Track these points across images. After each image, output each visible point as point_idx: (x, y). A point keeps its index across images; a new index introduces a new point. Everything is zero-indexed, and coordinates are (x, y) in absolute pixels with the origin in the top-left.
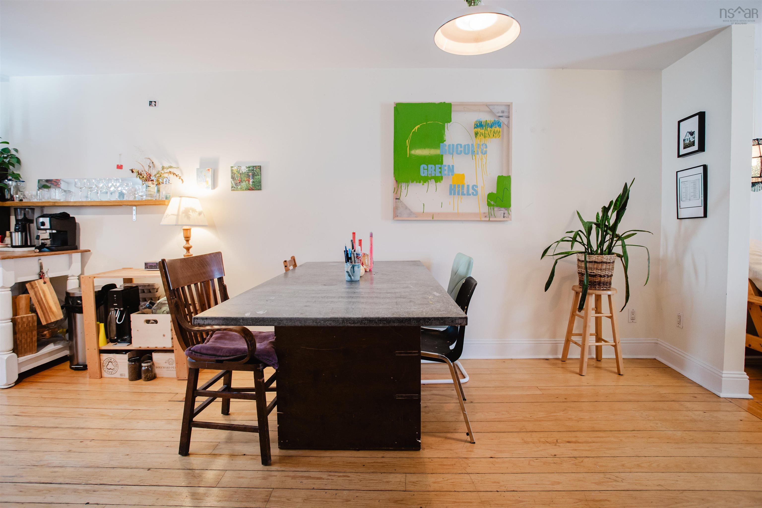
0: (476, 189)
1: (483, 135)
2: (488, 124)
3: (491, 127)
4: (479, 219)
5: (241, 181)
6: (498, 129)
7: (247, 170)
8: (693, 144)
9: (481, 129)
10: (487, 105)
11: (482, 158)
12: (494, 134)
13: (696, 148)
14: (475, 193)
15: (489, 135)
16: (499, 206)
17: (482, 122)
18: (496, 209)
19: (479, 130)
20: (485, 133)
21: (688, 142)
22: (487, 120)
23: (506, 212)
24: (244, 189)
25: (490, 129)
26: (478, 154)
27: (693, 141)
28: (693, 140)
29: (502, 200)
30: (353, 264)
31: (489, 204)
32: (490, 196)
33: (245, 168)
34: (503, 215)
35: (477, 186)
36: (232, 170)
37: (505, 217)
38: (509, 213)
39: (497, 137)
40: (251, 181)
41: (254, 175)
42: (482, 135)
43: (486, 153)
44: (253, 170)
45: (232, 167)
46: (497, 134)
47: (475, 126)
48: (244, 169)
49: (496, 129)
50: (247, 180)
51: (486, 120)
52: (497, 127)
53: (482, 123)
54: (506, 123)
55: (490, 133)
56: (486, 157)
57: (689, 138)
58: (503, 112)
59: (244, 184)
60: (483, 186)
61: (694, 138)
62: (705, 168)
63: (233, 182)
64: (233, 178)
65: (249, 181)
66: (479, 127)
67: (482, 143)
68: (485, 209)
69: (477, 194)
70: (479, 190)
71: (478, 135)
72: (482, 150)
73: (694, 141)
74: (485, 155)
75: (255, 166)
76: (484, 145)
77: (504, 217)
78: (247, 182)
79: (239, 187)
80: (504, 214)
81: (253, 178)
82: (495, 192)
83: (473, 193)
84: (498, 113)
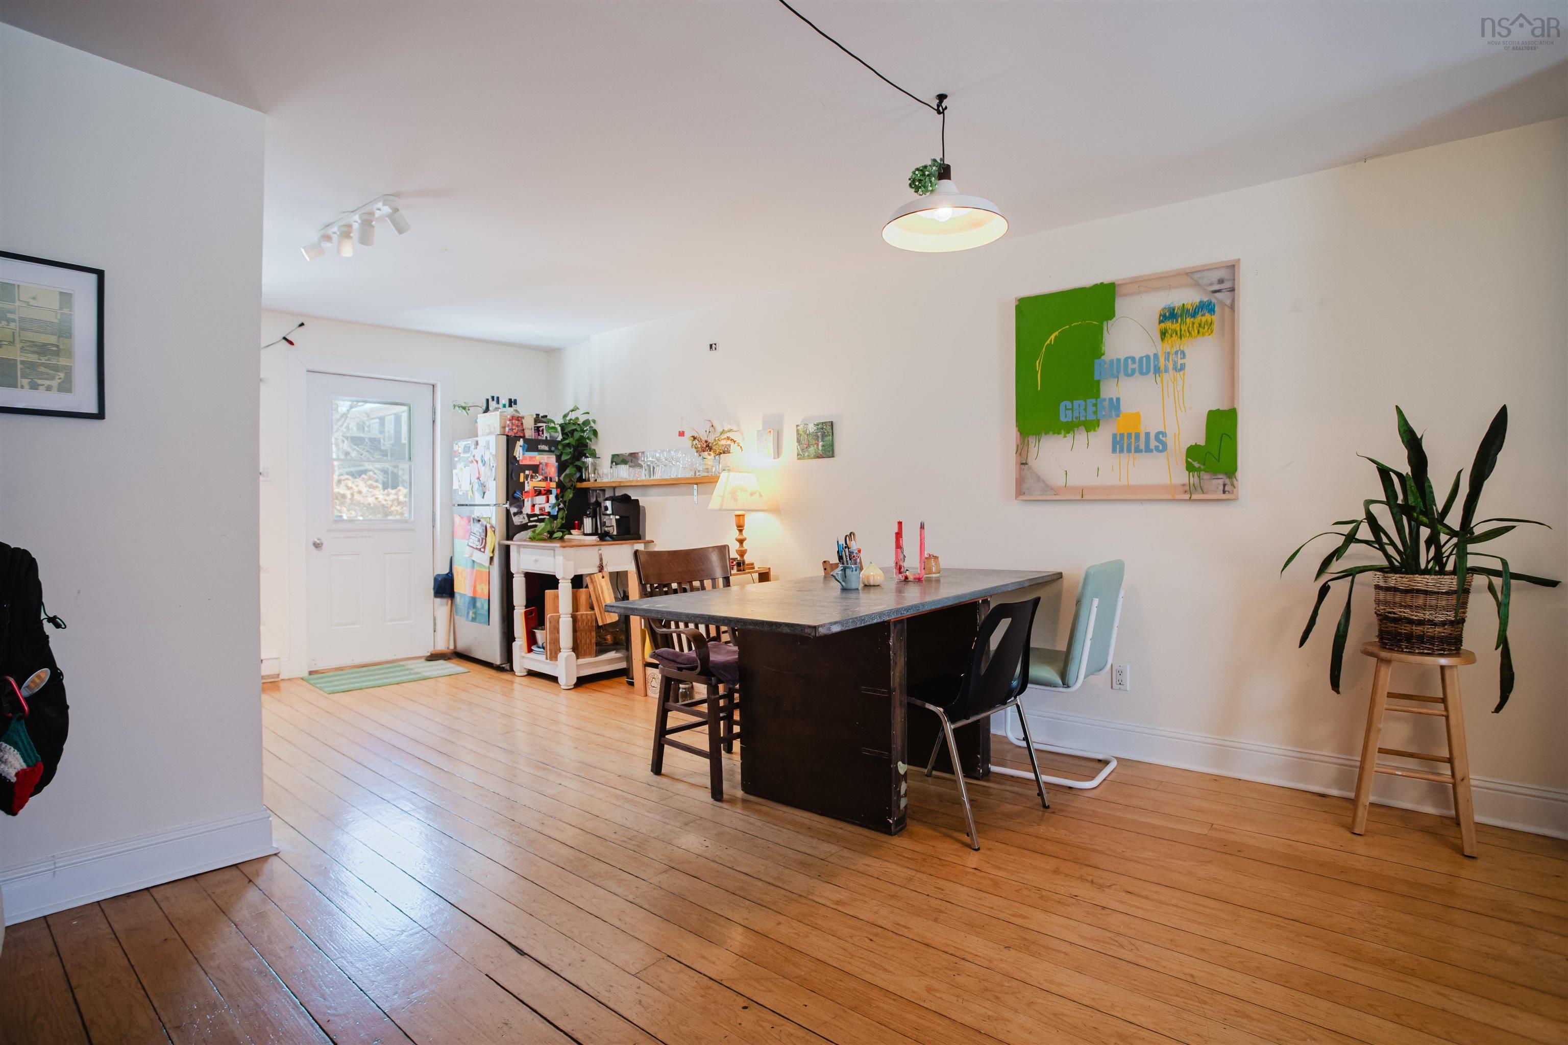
0: (1164, 439)
1: (1176, 334)
2: (1188, 310)
3: (1194, 315)
4: (1170, 497)
5: (808, 446)
6: (1208, 317)
7: (815, 428)
9: (1173, 323)
10: (1187, 274)
11: (1174, 378)
12: (1201, 330)
14: (1161, 448)
15: (1189, 332)
16: (1214, 472)
17: (1174, 309)
18: (1206, 476)
19: (1168, 325)
20: (1181, 330)
22: (1185, 304)
23: (1228, 481)
24: (812, 456)
25: (1192, 320)
26: (1166, 371)
29: (1217, 457)
30: (845, 565)
31: (1190, 468)
32: (1193, 452)
33: (813, 426)
34: (1221, 488)
35: (1164, 434)
36: (798, 430)
37: (1227, 492)
38: (1233, 485)
39: (1207, 334)
40: (821, 444)
41: (824, 436)
42: (1174, 335)
43: (1183, 367)
44: (822, 429)
45: (797, 426)
46: (1206, 328)
47: (1161, 318)
48: (812, 428)
49: (1204, 319)
50: (816, 444)
51: (1183, 305)
52: (1207, 314)
53: (1176, 311)
54: (1228, 302)
55: (1190, 329)
56: (1184, 377)
58: (1221, 281)
59: (812, 450)
60: (1177, 434)
63: (799, 447)
64: (799, 441)
65: (818, 445)
66: (1169, 320)
67: (1175, 350)
68: (1182, 477)
69: (1165, 448)
70: (1169, 440)
71: (1167, 334)
72: (1175, 363)
74: (1181, 373)
75: (825, 423)
76: (1179, 353)
77: (1224, 492)
78: (815, 446)
79: (806, 454)
80: (1224, 485)
81: (823, 441)
82: (1202, 442)
83: (1157, 448)
84: (1211, 284)
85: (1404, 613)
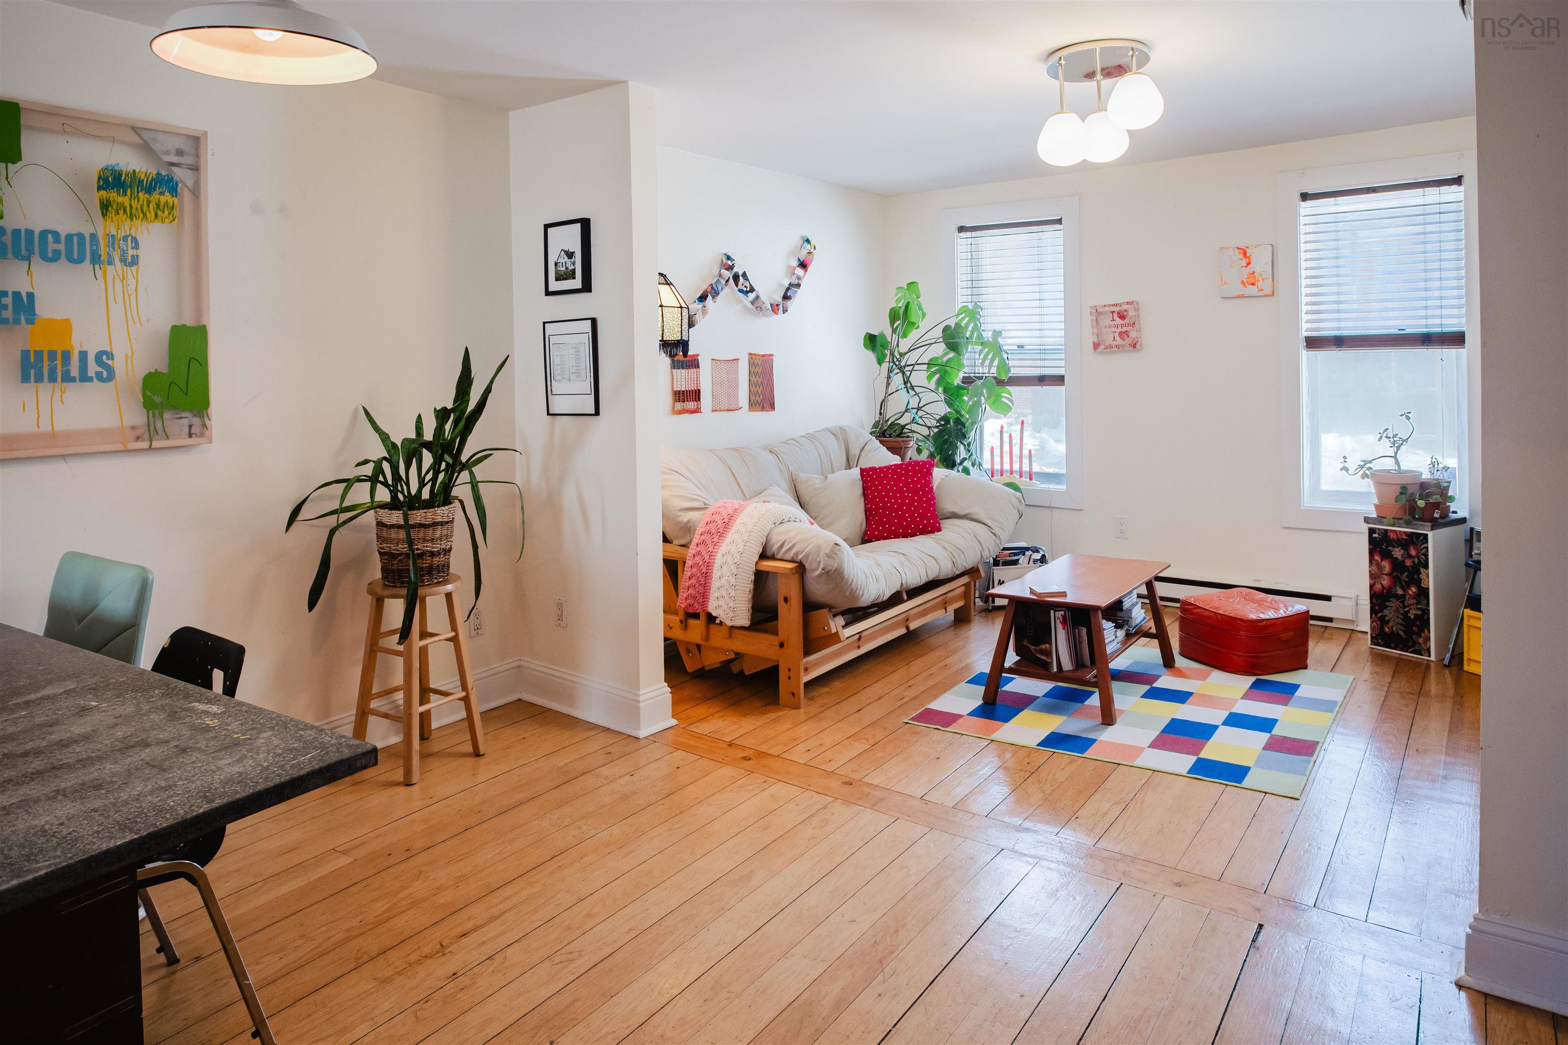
0: (109, 362)
1: (125, 211)
2: (141, 181)
3: (149, 190)
4: (120, 447)
6: (167, 198)
8: (571, 275)
9: (118, 194)
10: (133, 128)
11: (123, 275)
12: (159, 213)
13: (577, 283)
14: (105, 375)
15: (142, 212)
16: (176, 408)
17: (120, 175)
18: (167, 415)
19: (113, 195)
20: (131, 207)
21: (564, 269)
22: (137, 170)
23: (196, 421)
25: (147, 196)
26: (110, 263)
27: (573, 269)
28: (572, 267)
29: (185, 390)
31: (148, 404)
32: (150, 382)
34: (186, 430)
35: (110, 356)
37: (194, 436)
38: (204, 426)
39: (167, 221)
42: (121, 212)
43: (135, 261)
46: (166, 212)
47: (101, 183)
49: (163, 199)
51: (134, 171)
52: (167, 194)
53: (123, 178)
54: (190, 183)
55: (145, 208)
56: (137, 274)
57: (566, 263)
58: (180, 153)
60: (130, 355)
61: (574, 264)
62: (594, 321)
66: (113, 188)
67: (123, 234)
68: (136, 417)
69: (111, 376)
70: (118, 365)
71: (110, 209)
72: (124, 253)
73: (575, 269)
74: (134, 268)
76: (130, 239)
77: (190, 435)
80: (190, 426)
82: (163, 368)
83: (99, 376)
84: (167, 153)
85: (427, 547)
